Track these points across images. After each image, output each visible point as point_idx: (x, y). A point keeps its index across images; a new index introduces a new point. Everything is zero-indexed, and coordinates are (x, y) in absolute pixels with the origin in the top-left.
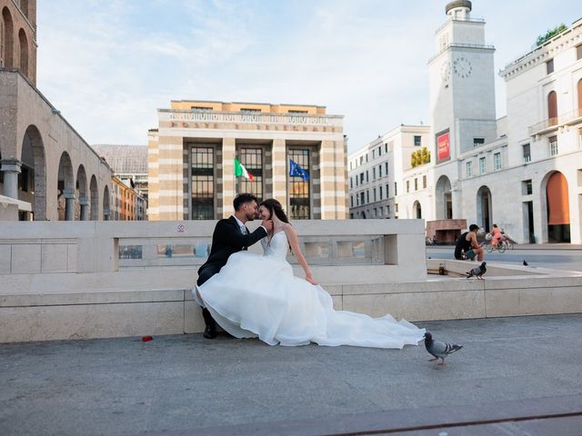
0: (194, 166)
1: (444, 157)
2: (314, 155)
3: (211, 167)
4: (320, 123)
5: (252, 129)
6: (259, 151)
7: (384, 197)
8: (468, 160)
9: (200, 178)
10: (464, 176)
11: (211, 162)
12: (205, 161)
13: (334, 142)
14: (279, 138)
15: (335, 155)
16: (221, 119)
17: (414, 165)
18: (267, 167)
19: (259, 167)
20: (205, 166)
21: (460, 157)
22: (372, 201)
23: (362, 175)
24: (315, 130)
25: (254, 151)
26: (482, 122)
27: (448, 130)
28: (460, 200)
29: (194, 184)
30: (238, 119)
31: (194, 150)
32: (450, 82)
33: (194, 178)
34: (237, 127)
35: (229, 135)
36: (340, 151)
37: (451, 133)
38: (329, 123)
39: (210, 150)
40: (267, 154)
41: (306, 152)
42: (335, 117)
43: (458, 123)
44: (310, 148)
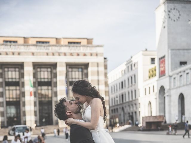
0: (7, 80)
1: (162, 73)
2: (85, 71)
3: (17, 80)
4: (88, 51)
5: (43, 55)
6: (49, 70)
7: (134, 98)
8: (174, 76)
9: (11, 88)
10: (172, 86)
11: (17, 77)
12: (14, 77)
13: (98, 64)
14: (61, 61)
15: (98, 72)
16: (22, 49)
17: (150, 77)
18: (54, 80)
19: (49, 80)
20: (14, 80)
21: (171, 74)
22: (127, 100)
23: (122, 82)
24: (85, 55)
25: (45, 70)
26: (185, 51)
27: (164, 57)
28: (170, 101)
29: (7, 92)
30: (33, 49)
31: (6, 70)
32: (166, 24)
33: (7, 88)
34: (33, 54)
35: (28, 60)
36: (102, 69)
37: (166, 58)
38: (95, 50)
39: (17, 70)
40: (54, 71)
41: (80, 70)
42: (98, 46)
43: (170, 51)
44: (83, 67)
